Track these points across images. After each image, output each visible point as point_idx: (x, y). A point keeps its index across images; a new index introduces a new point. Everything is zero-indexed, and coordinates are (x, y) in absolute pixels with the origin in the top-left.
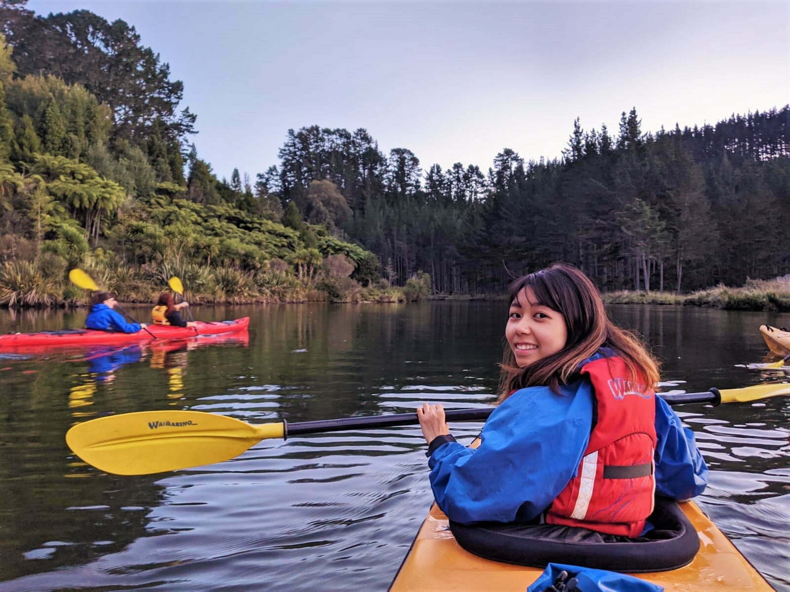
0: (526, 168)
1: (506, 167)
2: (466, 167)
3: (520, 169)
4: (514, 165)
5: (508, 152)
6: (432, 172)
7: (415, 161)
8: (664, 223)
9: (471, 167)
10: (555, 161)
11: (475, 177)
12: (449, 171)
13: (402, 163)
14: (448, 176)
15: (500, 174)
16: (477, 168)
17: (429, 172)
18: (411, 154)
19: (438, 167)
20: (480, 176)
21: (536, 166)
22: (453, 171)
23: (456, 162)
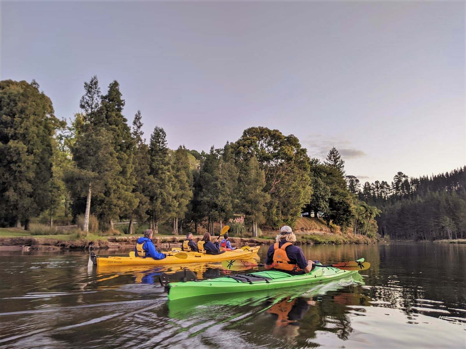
0: (409, 181)
1: (399, 181)
2: (381, 182)
3: (406, 181)
4: (403, 179)
5: (400, 173)
6: (365, 185)
7: (357, 181)
8: (453, 222)
9: (383, 182)
10: (424, 176)
11: (385, 186)
12: (373, 184)
13: (352, 182)
14: (372, 186)
15: (397, 184)
16: (386, 182)
17: (364, 185)
18: (355, 178)
19: (368, 183)
20: (388, 186)
21: (414, 179)
22: (375, 184)
23: (376, 181)
